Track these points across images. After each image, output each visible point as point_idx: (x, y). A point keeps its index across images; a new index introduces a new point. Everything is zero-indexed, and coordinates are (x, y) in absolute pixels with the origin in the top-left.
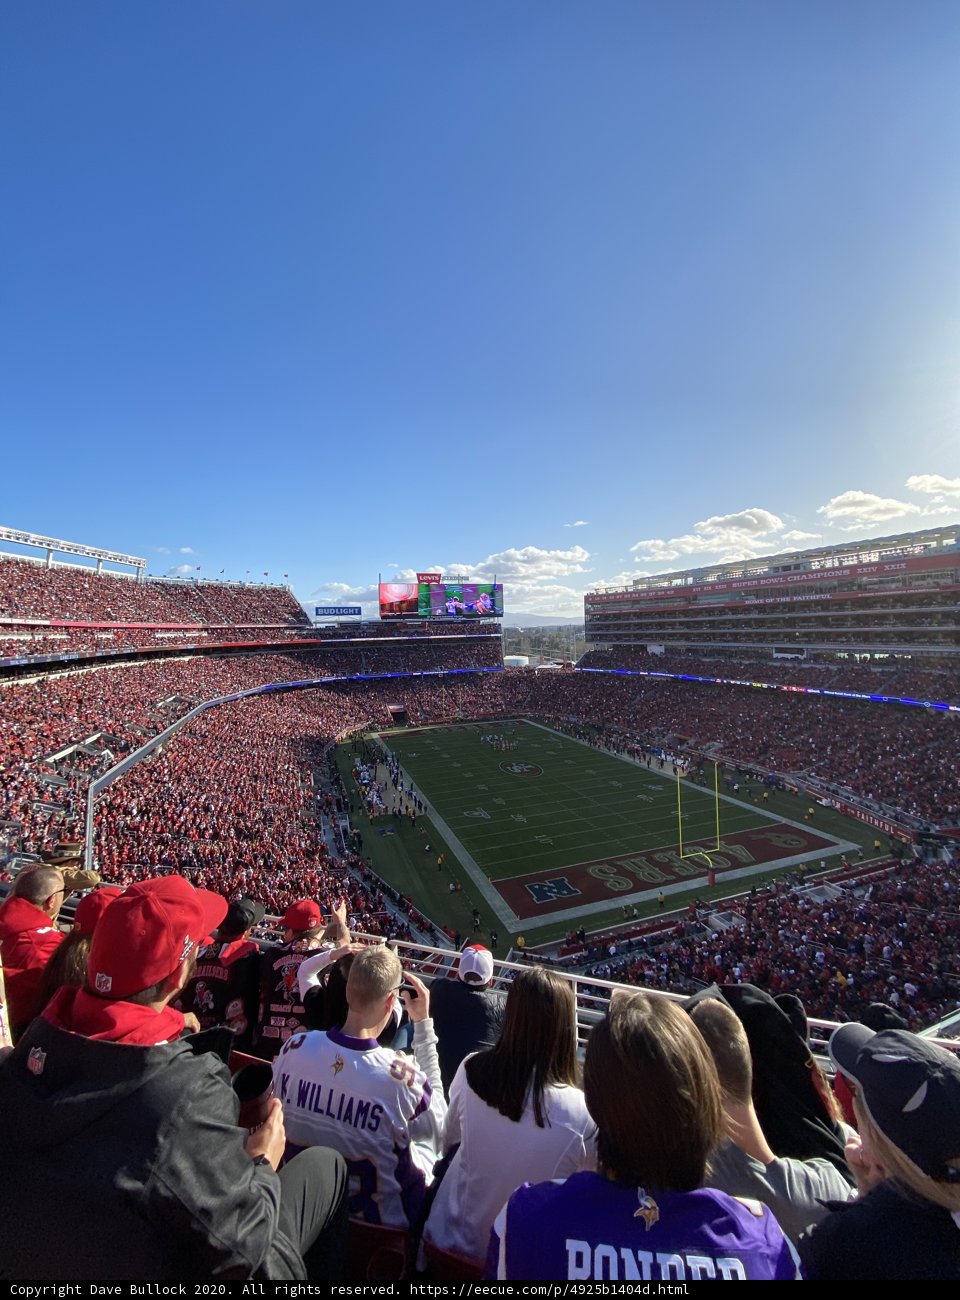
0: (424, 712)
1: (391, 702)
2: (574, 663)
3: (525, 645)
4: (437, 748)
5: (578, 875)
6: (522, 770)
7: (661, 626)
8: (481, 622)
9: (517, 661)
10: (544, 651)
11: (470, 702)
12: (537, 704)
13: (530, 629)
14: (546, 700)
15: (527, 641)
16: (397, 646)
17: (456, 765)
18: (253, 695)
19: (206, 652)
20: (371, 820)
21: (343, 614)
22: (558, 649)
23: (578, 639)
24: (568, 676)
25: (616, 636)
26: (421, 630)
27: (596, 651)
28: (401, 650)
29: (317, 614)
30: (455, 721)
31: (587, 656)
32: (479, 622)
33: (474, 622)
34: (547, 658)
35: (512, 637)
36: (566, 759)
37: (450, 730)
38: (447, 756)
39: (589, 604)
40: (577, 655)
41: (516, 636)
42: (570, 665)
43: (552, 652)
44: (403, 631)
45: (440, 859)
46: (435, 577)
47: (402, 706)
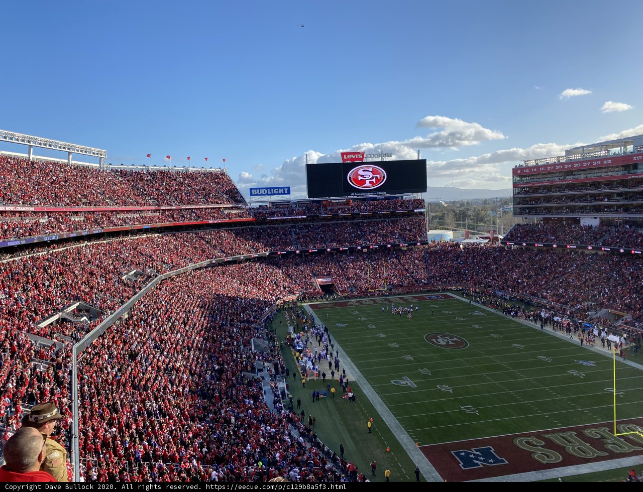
1: (320, 275)
2: (501, 237)
3: (450, 219)
4: (364, 319)
5: (506, 447)
6: (448, 342)
7: (594, 197)
8: (404, 197)
9: (441, 236)
10: (469, 225)
13: (454, 203)
15: (451, 215)
18: (200, 269)
19: (160, 230)
20: (304, 383)
21: (274, 194)
22: (484, 222)
23: (504, 212)
24: (494, 250)
25: (546, 208)
27: (525, 225)
28: (329, 226)
29: (251, 195)
31: (515, 229)
32: (402, 197)
33: (397, 198)
34: (473, 231)
35: (436, 212)
36: (493, 333)
37: (375, 302)
38: (373, 327)
39: (517, 176)
40: (504, 229)
41: (440, 210)
42: (496, 239)
43: (478, 226)
44: (329, 208)
45: (369, 423)
46: (359, 156)
47: (330, 279)
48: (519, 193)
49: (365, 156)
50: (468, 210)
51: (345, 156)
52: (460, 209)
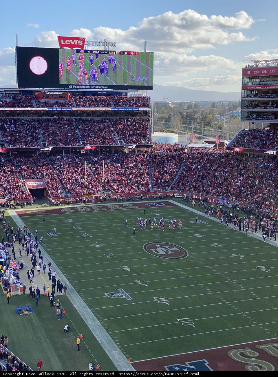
0: (65, 189)
1: (31, 178)
2: (227, 142)
3: (176, 121)
4: (78, 228)
6: (167, 252)
8: (129, 95)
9: (167, 139)
10: (195, 129)
11: (114, 181)
12: (185, 184)
13: (181, 104)
14: (195, 181)
15: (178, 117)
16: (36, 118)
17: (98, 245)
22: (210, 127)
23: (232, 116)
24: (220, 155)
25: (274, 114)
26: (62, 101)
27: (250, 130)
30: (97, 200)
31: (240, 135)
32: (126, 94)
33: (120, 94)
34: (199, 136)
35: (162, 113)
36: (213, 242)
37: (92, 209)
38: (89, 236)
39: (247, 77)
40: (231, 134)
41: (166, 111)
42: (222, 144)
43: (204, 130)
44: (42, 101)
45: (79, 339)
46: (79, 42)
47: (42, 183)
48: (247, 96)
49: (86, 43)
50: (196, 112)
51: (62, 41)
52: (187, 111)
